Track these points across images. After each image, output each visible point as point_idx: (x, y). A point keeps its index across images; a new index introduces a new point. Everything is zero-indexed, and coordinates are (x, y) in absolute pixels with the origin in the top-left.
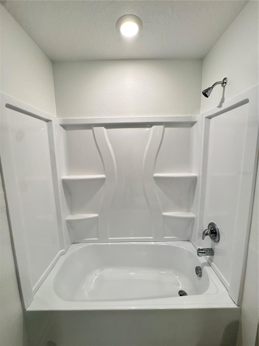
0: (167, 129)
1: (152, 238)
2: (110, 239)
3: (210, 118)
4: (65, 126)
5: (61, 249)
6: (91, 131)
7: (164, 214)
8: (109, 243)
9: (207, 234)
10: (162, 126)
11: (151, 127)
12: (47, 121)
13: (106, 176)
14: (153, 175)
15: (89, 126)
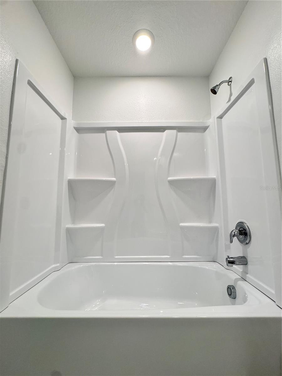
0: (180, 134)
1: (169, 257)
2: (116, 257)
3: (221, 117)
4: (78, 130)
5: (54, 263)
6: (104, 134)
7: (182, 224)
8: (116, 263)
9: (234, 236)
10: (175, 131)
11: (164, 131)
12: (63, 118)
13: (116, 179)
14: (167, 178)
15: (103, 130)
